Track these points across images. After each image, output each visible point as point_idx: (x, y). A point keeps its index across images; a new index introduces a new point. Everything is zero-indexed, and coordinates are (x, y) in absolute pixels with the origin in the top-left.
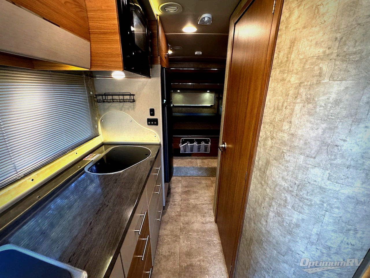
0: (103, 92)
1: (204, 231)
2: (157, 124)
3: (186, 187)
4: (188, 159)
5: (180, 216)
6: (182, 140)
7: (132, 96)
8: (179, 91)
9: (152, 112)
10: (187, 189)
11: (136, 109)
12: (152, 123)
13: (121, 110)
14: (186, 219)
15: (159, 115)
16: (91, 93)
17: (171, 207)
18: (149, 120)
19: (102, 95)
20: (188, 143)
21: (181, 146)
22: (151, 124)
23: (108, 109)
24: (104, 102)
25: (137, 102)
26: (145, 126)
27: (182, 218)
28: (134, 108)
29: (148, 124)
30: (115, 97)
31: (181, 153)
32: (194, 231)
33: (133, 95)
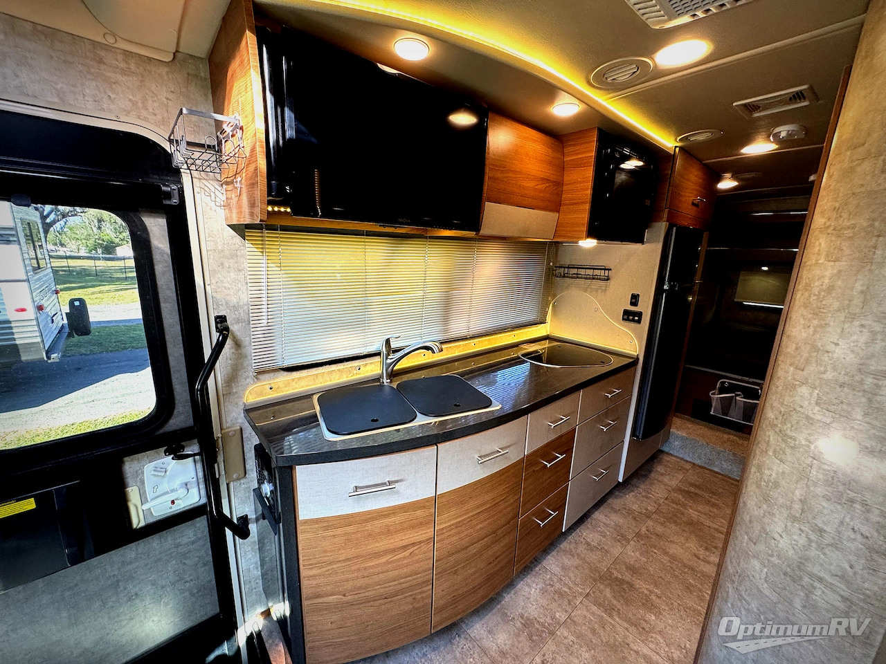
0: (568, 263)
1: (692, 569)
2: (639, 322)
3: (692, 485)
4: (728, 433)
5: (649, 517)
6: (723, 383)
7: (607, 271)
9: (635, 299)
10: (692, 489)
11: (607, 292)
12: (631, 317)
13: (586, 290)
14: (660, 529)
15: (645, 307)
16: (551, 264)
17: (635, 497)
18: (626, 313)
19: (565, 268)
20: (737, 395)
21: (716, 396)
22: (627, 320)
23: (568, 287)
24: (564, 277)
25: (612, 282)
26: (619, 323)
27: (650, 523)
28: (606, 289)
29: (623, 319)
30: (582, 272)
31: (712, 413)
32: (666, 553)
33: (610, 270)
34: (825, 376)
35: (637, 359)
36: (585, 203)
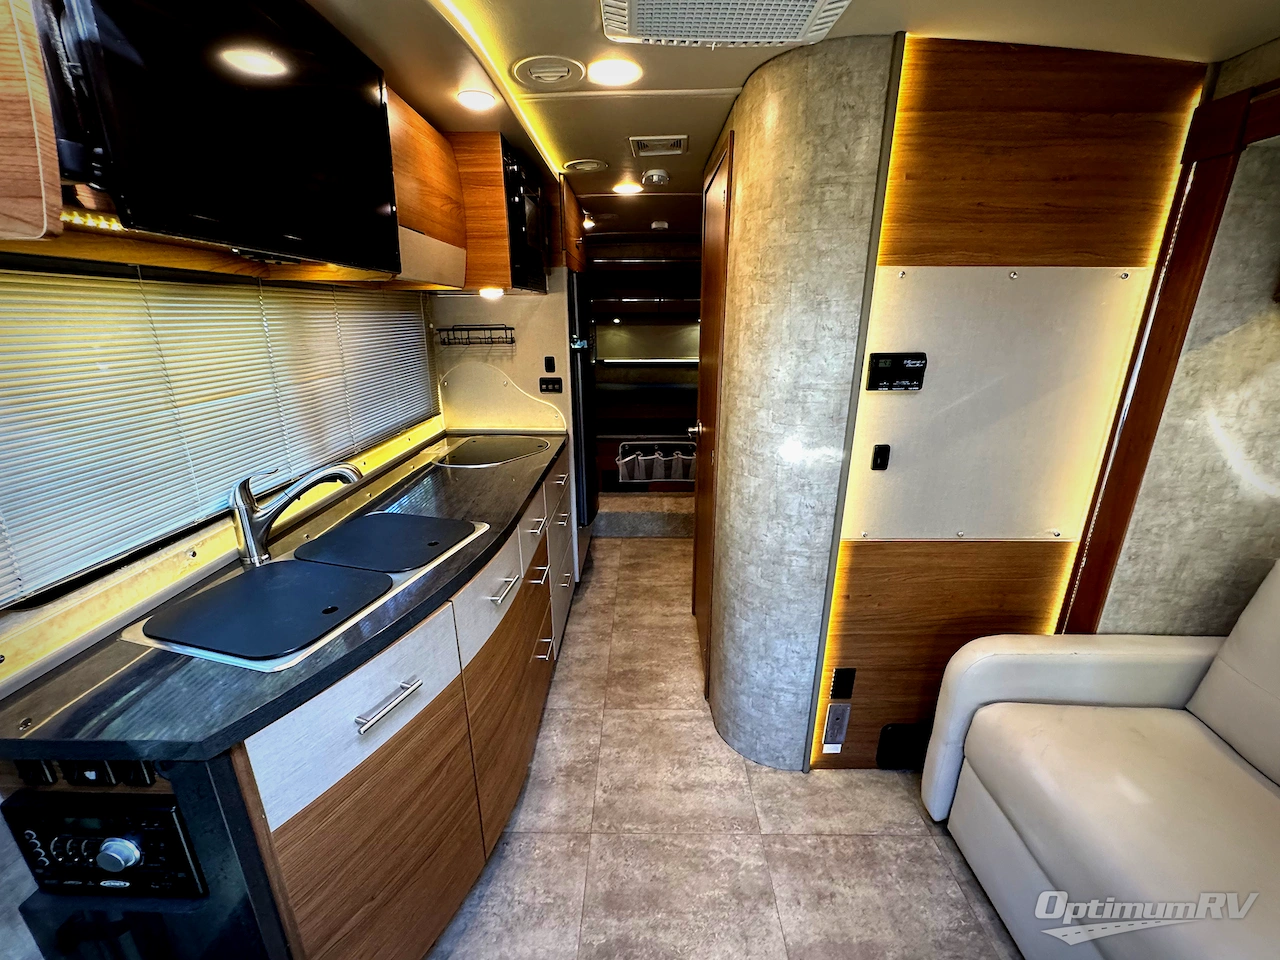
0: (450, 324)
1: (667, 627)
2: (560, 390)
3: (631, 557)
4: (638, 496)
5: (614, 604)
6: (624, 446)
7: (509, 332)
8: (617, 321)
9: (550, 364)
10: (632, 561)
11: (515, 358)
12: (550, 387)
13: (486, 361)
14: (628, 609)
15: (563, 371)
16: (431, 326)
17: (592, 592)
18: (543, 381)
19: (448, 330)
20: (638, 455)
21: (621, 462)
22: (547, 390)
23: (459, 358)
24: (450, 344)
25: (518, 344)
26: (534, 394)
27: (617, 609)
28: (512, 356)
29: (542, 390)
30: (473, 334)
31: (621, 481)
32: (643, 627)
33: (512, 329)
34: (774, 398)
35: (567, 434)
36: (502, 237)
